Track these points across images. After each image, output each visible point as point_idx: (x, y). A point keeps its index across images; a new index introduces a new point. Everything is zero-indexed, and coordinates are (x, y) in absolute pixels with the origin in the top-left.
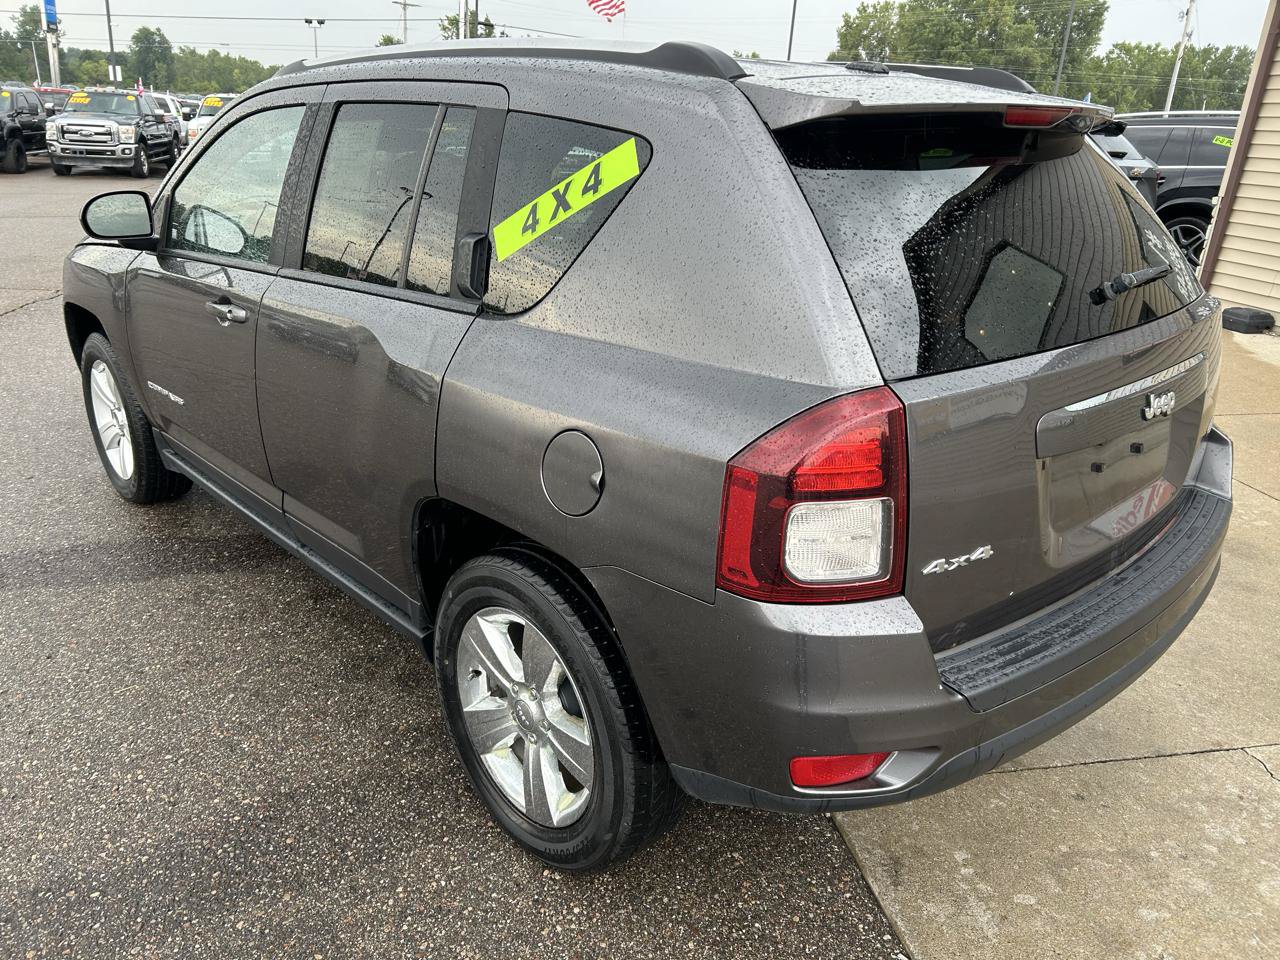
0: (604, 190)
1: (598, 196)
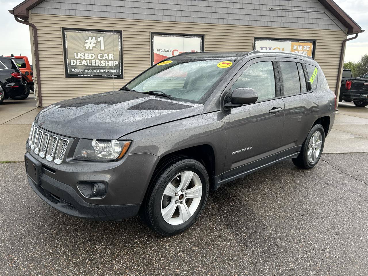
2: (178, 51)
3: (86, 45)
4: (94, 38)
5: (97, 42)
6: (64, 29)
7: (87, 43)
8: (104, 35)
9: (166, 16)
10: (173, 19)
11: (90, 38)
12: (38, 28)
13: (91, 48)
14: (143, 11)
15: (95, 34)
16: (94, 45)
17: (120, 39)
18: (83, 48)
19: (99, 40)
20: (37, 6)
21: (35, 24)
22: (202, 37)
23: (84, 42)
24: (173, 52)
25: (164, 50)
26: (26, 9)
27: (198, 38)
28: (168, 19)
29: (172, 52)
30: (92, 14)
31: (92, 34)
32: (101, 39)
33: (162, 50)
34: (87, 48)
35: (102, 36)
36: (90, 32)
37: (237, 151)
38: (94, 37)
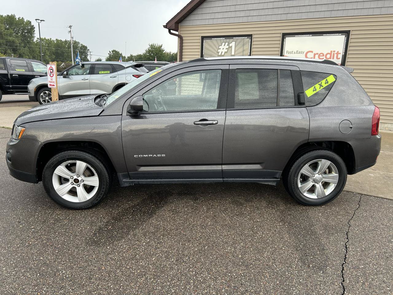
0: (329, 83)
1: (328, 84)
2: (313, 53)
3: (219, 51)
4: (227, 44)
5: (229, 47)
6: (203, 38)
7: (220, 49)
8: (235, 40)
9: (303, 13)
10: (311, 16)
11: (223, 44)
12: (184, 38)
13: (223, 54)
14: (276, 11)
15: (228, 40)
16: (226, 50)
17: (250, 43)
18: (216, 54)
19: (230, 45)
20: (185, 20)
21: (182, 35)
22: (347, 33)
23: (218, 48)
24: (307, 54)
25: (296, 52)
26: (175, 23)
27: (341, 35)
28: (304, 16)
29: (305, 53)
30: (227, 21)
31: (225, 40)
32: (233, 44)
33: (293, 53)
34: (220, 54)
35: (234, 41)
36: (224, 38)
37: (142, 156)
38: (227, 42)
